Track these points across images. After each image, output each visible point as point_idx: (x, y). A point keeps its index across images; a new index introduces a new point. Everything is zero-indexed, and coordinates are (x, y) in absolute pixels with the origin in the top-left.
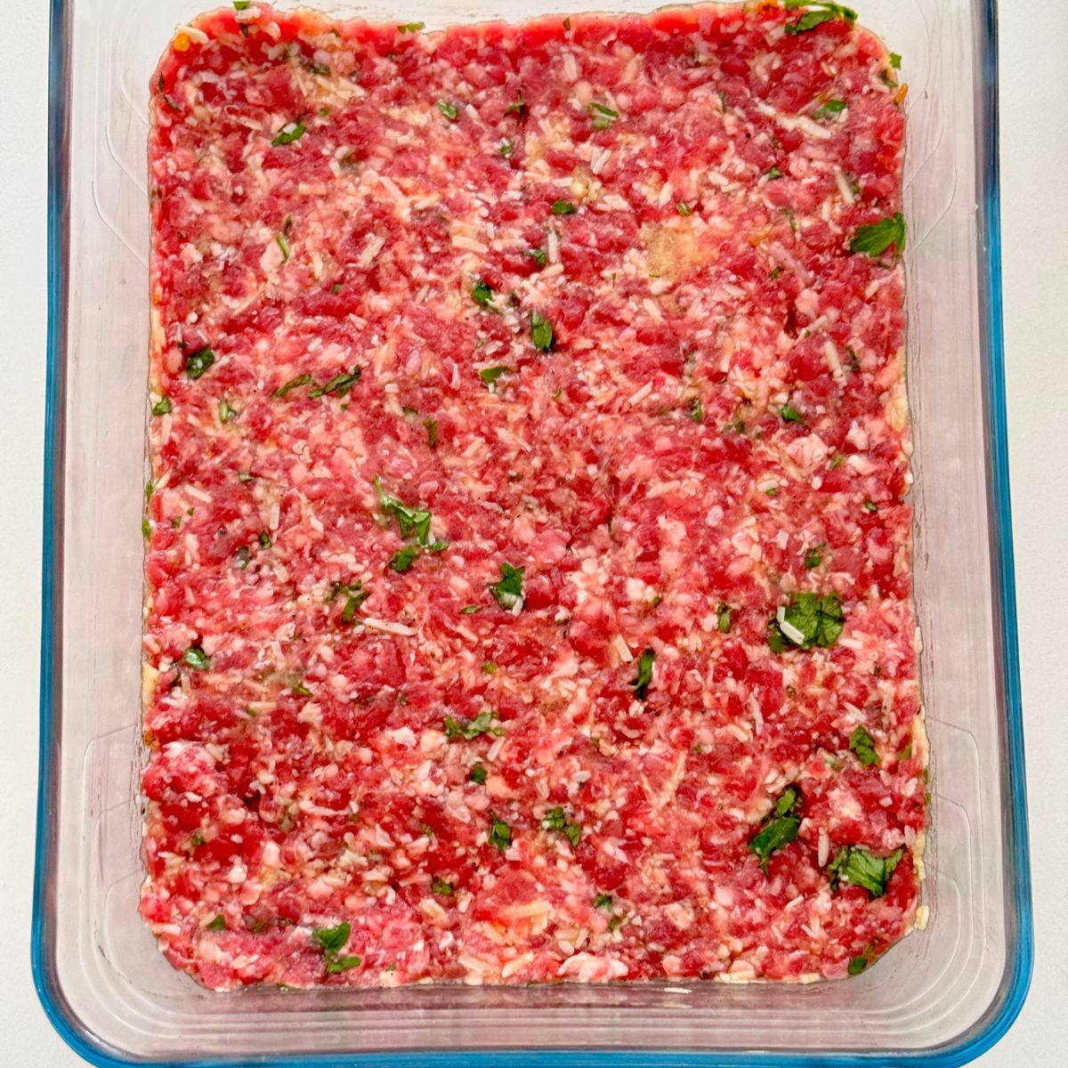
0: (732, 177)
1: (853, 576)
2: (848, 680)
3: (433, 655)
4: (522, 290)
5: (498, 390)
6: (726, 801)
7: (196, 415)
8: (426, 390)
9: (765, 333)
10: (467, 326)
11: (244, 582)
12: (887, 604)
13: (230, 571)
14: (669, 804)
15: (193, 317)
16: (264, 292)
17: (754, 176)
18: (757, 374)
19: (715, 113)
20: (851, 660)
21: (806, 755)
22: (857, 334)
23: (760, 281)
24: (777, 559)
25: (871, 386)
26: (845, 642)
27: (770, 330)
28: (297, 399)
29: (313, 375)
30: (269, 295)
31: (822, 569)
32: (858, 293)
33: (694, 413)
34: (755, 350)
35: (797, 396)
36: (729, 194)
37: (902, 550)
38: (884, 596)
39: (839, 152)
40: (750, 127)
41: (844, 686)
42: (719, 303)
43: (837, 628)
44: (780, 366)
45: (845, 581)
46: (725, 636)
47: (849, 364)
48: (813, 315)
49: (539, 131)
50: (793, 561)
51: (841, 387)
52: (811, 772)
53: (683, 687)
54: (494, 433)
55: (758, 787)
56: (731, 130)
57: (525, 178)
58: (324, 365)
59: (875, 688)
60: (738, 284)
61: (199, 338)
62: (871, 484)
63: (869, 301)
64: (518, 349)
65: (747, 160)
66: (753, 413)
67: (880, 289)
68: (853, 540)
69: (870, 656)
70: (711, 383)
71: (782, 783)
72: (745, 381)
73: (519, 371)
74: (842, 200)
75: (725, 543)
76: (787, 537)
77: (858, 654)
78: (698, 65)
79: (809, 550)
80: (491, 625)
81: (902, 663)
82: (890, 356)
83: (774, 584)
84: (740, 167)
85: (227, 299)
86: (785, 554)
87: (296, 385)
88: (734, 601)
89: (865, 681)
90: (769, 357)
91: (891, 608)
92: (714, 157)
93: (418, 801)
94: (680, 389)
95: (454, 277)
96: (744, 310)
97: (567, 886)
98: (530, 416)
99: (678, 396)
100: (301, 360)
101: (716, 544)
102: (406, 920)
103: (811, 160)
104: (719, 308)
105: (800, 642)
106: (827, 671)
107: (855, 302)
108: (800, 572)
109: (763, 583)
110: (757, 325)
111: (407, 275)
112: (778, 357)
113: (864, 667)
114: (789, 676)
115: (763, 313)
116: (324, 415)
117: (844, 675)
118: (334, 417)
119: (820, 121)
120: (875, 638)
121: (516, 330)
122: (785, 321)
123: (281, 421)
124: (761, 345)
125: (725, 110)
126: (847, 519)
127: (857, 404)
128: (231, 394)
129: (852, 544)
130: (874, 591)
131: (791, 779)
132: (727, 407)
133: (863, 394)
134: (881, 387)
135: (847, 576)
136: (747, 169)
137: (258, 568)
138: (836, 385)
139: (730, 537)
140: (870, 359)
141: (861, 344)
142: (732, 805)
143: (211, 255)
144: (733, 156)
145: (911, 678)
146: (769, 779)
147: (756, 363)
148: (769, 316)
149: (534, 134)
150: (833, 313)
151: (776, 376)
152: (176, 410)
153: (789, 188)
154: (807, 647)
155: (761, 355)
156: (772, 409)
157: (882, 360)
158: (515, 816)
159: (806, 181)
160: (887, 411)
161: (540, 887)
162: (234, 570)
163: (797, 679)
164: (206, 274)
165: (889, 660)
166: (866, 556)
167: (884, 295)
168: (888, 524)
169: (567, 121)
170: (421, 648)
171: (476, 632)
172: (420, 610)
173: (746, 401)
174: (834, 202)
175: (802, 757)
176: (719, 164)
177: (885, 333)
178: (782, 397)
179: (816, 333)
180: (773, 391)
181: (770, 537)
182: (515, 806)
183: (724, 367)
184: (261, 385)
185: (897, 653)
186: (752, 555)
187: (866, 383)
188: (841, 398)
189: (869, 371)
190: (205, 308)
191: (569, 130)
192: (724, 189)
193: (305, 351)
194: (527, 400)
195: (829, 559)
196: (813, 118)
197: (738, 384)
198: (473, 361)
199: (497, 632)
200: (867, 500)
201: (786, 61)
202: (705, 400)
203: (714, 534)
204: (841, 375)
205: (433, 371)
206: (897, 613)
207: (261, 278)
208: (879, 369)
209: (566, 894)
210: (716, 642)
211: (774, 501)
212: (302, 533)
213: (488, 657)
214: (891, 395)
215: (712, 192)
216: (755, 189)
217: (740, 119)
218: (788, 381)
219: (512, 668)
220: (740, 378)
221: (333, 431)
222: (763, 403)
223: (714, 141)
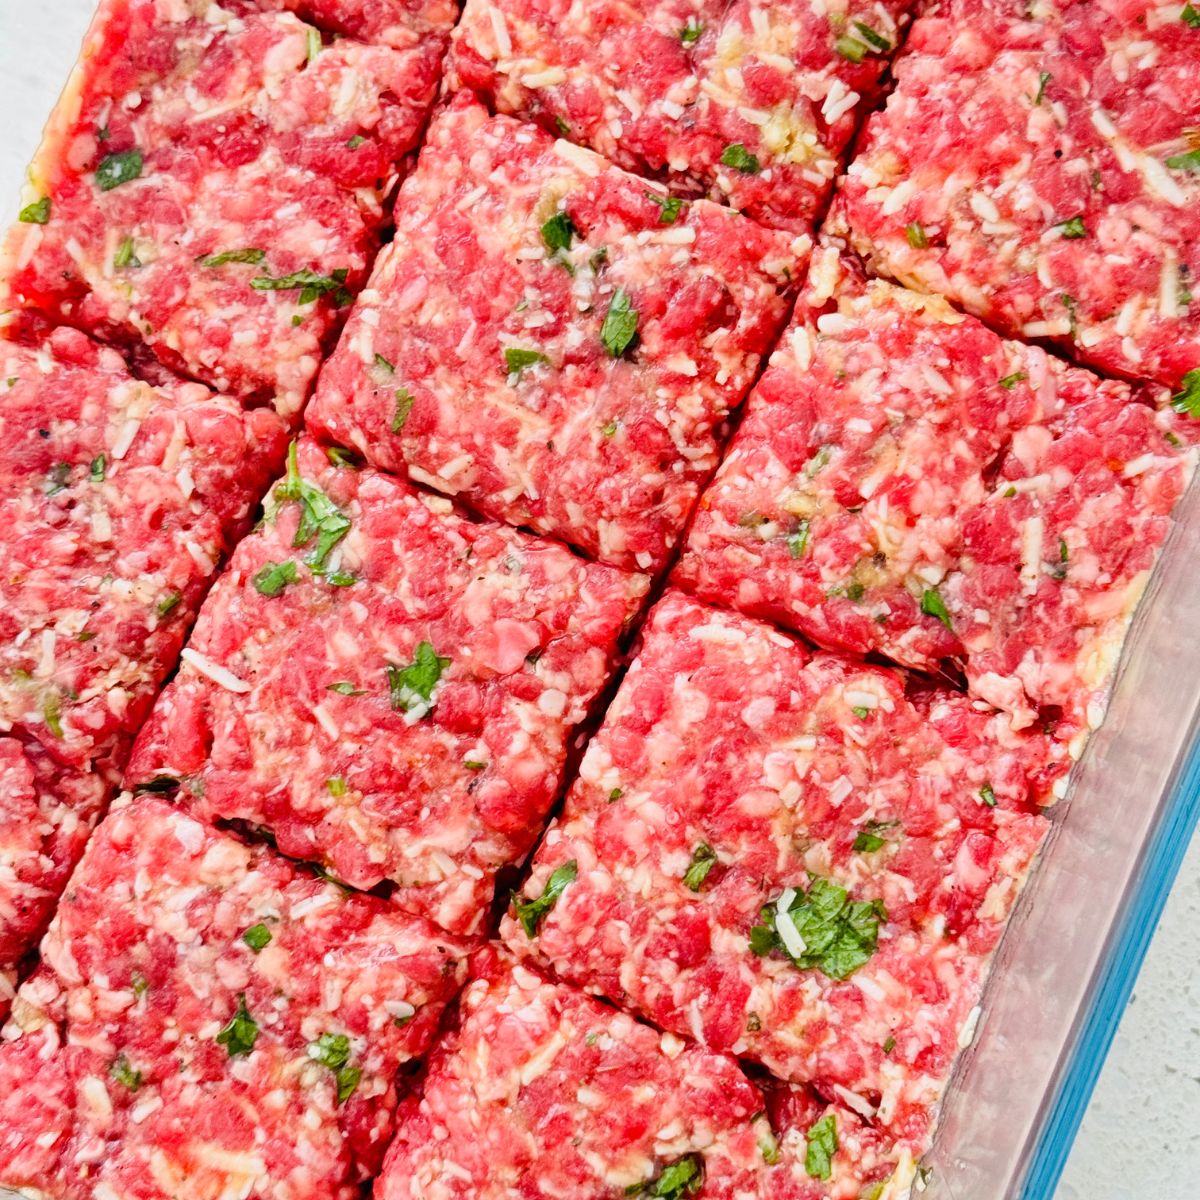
0: (1006, 212)
1: (916, 889)
2: (843, 1040)
3: (263, 735)
4: (619, 248)
5: (522, 386)
6: (589, 1137)
7: (84, 244)
8: (419, 342)
9: (950, 465)
10: (515, 272)
11: (42, 516)
12: (949, 951)
13: (29, 491)
14: (503, 1102)
15: (133, 100)
16: (250, 104)
17: (1041, 222)
18: (911, 522)
19: (1023, 100)
20: (857, 1011)
21: (737, 1121)
22: (1083, 524)
23: (981, 384)
24: (818, 816)
25: (1070, 611)
26: (860, 981)
27: (960, 464)
28: (233, 282)
29: (270, 253)
30: (255, 110)
31: (875, 859)
32: (1115, 462)
33: (793, 539)
34: (924, 485)
35: (956, 581)
36: (991, 239)
37: (1006, 883)
38: (950, 937)
39: (1184, 232)
40: (1067, 143)
41: (832, 1046)
42: (906, 391)
43: (860, 957)
44: (949, 526)
45: (902, 892)
46: (689, 894)
47: (1054, 563)
48: (1031, 468)
49: (747, 25)
50: (840, 830)
51: (1026, 592)
52: (732, 1150)
53: (596, 942)
54: (491, 452)
55: (644, 1137)
56: (1034, 134)
57: (697, 89)
58: (289, 247)
59: (877, 1069)
60: (947, 374)
61: (132, 134)
62: (1003, 763)
63: (1127, 483)
64: (574, 337)
65: (1041, 191)
66: (883, 578)
67: (1150, 471)
68: (940, 833)
69: (888, 1016)
70: (837, 506)
71: (681, 1147)
72: (888, 524)
73: (561, 370)
74: (1158, 308)
75: (753, 758)
76: (848, 789)
77: (871, 1007)
78: (1028, 17)
79: (873, 824)
80: (364, 723)
81: (930, 1049)
82: (1121, 579)
83: (798, 851)
84: (1025, 199)
85: (191, 93)
86: (833, 814)
87: (235, 259)
88: (726, 849)
89: (865, 1052)
90: (940, 503)
91: (953, 961)
92: (991, 169)
93: (150, 935)
94: (787, 491)
95: (528, 191)
96: (937, 417)
97: (303, 1150)
98: (550, 446)
99: (780, 499)
100: (260, 225)
101: (741, 756)
102: (52, 1092)
103: (1136, 228)
104: (900, 399)
105: (796, 954)
106: (816, 1015)
107: (1103, 474)
108: (842, 850)
109: (783, 844)
110: (945, 448)
111: (464, 159)
112: (952, 510)
113: (871, 1030)
114: (761, 999)
115: (963, 435)
116: (262, 320)
117: (838, 1029)
118: (277, 331)
119: (1176, 173)
120: (909, 994)
121: (583, 306)
122: (990, 460)
123: (197, 305)
124: (936, 481)
125: (1039, 101)
126: (946, 797)
127: (1038, 630)
128: (143, 234)
129: (936, 839)
130: (937, 924)
131: (698, 1148)
132: (847, 553)
133: (1054, 617)
134: (1085, 617)
135: (907, 884)
136: (1035, 206)
137: (72, 504)
138: (1020, 588)
139: (764, 754)
140: (1086, 569)
141: (1084, 542)
142: (592, 1147)
143: (203, 18)
144: (1021, 178)
145: (935, 1076)
146: (664, 1134)
147: (917, 503)
148: (970, 444)
149: (738, 26)
150: (1062, 477)
151: (936, 537)
152: (55, 223)
153: (1087, 263)
154: (803, 965)
155: (928, 495)
156: (912, 587)
157: (1105, 578)
158: (272, 1019)
159: (1113, 259)
160: (1081, 654)
161: (260, 1135)
162: (37, 492)
163: (768, 1008)
164: (181, 44)
165: (914, 1035)
166: (949, 867)
167: (1151, 483)
168: (1002, 835)
169: (796, 27)
170: (249, 718)
171: (340, 724)
172: (271, 661)
173: (880, 558)
174: (1144, 307)
175: (729, 1121)
176: (996, 184)
177: (1129, 541)
178: (932, 574)
179: (1024, 497)
180: (922, 557)
181: (824, 779)
182: (280, 1003)
183: (867, 489)
184: (187, 239)
185: (931, 1031)
186: (783, 795)
187: (1065, 603)
188: (1018, 609)
189: (1077, 586)
190: (157, 93)
191: (794, 44)
192: (986, 228)
193: (268, 216)
194: (558, 418)
195: (893, 848)
196: (1169, 165)
197: (874, 523)
198: (502, 328)
199: (369, 739)
200: (986, 785)
201: (1161, 64)
202: (817, 528)
203: (745, 739)
204: (1033, 575)
205: (438, 320)
206: (959, 971)
207: (256, 82)
208: (1092, 590)
209: (298, 1162)
210: (671, 898)
211: (857, 728)
212: (156, 482)
213: (343, 770)
214: (1096, 634)
215: (968, 225)
216: (1034, 247)
217: (1057, 124)
218: (952, 551)
219: (370, 800)
220: (880, 516)
221: (267, 349)
222: (903, 568)
223: (1001, 143)
